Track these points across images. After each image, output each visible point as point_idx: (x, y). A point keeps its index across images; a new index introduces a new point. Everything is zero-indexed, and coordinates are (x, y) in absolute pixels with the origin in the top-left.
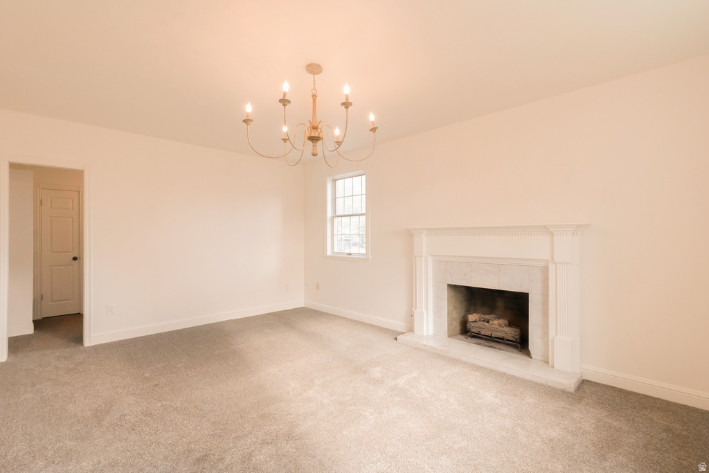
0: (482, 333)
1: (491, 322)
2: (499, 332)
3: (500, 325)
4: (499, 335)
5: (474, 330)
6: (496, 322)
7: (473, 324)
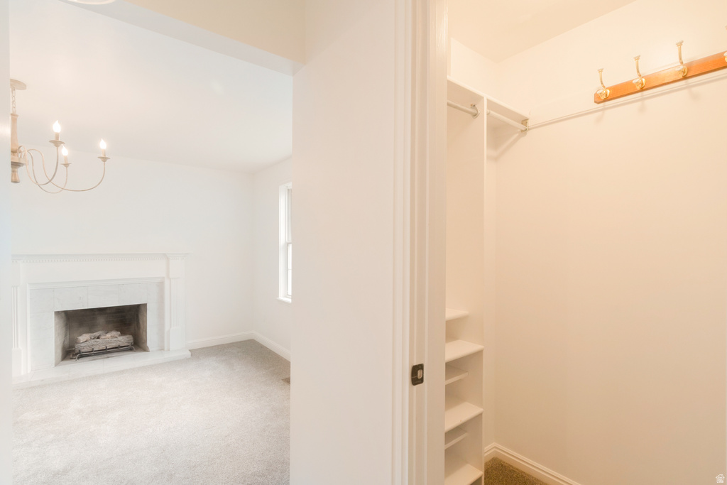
0: (95, 349)
1: (102, 337)
2: (113, 343)
3: (112, 337)
4: (114, 345)
5: (86, 350)
6: (108, 335)
7: (82, 345)
